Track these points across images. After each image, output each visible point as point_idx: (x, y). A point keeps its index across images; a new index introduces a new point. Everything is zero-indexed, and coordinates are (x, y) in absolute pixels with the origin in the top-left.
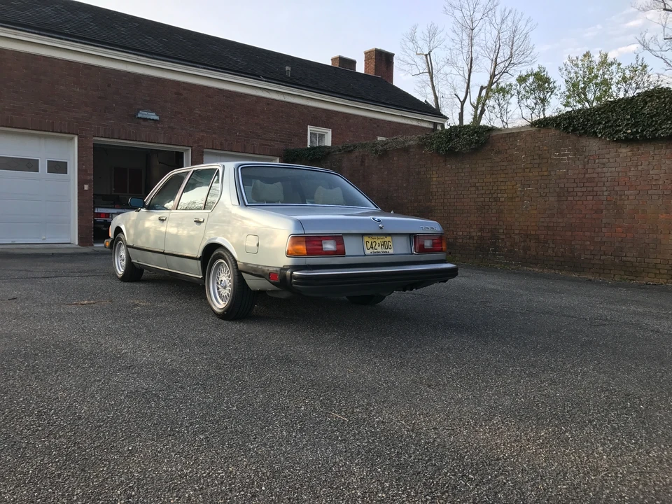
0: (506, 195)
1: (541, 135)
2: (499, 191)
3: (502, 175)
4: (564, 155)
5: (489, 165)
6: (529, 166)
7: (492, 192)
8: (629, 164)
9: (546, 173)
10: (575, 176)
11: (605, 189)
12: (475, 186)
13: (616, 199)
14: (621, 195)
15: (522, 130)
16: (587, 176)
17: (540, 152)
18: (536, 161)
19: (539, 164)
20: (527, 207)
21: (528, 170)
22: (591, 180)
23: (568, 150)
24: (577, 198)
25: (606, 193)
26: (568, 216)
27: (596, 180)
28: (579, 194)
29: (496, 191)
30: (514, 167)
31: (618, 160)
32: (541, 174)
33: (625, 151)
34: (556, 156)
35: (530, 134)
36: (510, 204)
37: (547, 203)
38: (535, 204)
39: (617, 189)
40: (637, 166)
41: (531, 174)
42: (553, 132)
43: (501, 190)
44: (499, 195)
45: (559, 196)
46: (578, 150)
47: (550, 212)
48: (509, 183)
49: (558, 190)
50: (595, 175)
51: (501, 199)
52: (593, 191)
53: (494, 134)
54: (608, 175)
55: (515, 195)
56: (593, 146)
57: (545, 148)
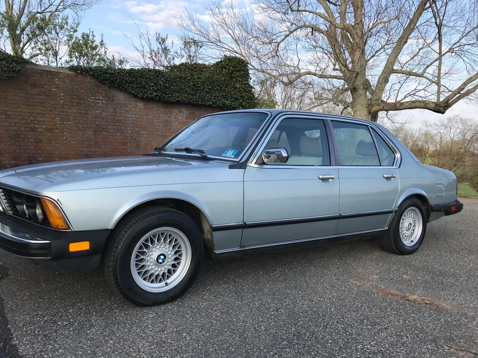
0: (44, 126)
1: (79, 80)
2: (37, 122)
3: (39, 108)
4: (99, 100)
5: (24, 95)
6: (67, 103)
7: (28, 122)
8: (143, 114)
9: (83, 112)
10: (108, 117)
11: (129, 128)
12: (6, 114)
13: (136, 136)
14: (139, 134)
15: (61, 71)
16: (116, 118)
17: (78, 94)
18: (74, 100)
19: (78, 103)
20: (66, 139)
21: (68, 107)
22: (119, 121)
23: (102, 96)
24: (110, 134)
25: (129, 132)
26: (103, 146)
27: (123, 121)
28: (112, 131)
29: (33, 122)
30: (52, 102)
31: (137, 110)
32: (79, 111)
33: (140, 105)
34: (92, 99)
35: (68, 76)
36: (49, 134)
37: (85, 135)
38: (74, 136)
39: (136, 129)
40: (147, 116)
41: (70, 111)
42: (89, 79)
43: (39, 121)
44: (37, 126)
45: (95, 131)
46: (109, 98)
47: (88, 143)
48: (47, 116)
49: (94, 126)
50: (122, 118)
51: (39, 130)
52: (121, 129)
53: (28, 66)
54: (131, 119)
55: (54, 127)
56: (121, 97)
57: (83, 91)
